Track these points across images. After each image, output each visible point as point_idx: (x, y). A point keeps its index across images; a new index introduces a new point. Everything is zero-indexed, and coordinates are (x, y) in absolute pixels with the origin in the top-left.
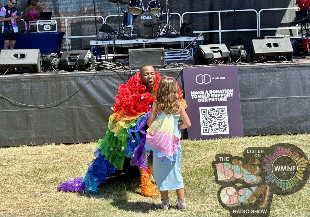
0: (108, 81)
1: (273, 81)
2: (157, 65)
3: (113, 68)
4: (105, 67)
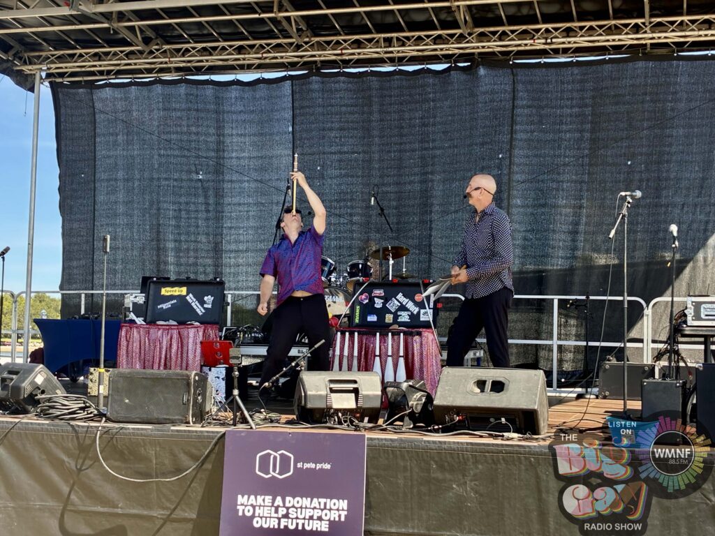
0: (50, 446)
1: (458, 488)
2: (174, 416)
3: (70, 413)
4: (51, 411)
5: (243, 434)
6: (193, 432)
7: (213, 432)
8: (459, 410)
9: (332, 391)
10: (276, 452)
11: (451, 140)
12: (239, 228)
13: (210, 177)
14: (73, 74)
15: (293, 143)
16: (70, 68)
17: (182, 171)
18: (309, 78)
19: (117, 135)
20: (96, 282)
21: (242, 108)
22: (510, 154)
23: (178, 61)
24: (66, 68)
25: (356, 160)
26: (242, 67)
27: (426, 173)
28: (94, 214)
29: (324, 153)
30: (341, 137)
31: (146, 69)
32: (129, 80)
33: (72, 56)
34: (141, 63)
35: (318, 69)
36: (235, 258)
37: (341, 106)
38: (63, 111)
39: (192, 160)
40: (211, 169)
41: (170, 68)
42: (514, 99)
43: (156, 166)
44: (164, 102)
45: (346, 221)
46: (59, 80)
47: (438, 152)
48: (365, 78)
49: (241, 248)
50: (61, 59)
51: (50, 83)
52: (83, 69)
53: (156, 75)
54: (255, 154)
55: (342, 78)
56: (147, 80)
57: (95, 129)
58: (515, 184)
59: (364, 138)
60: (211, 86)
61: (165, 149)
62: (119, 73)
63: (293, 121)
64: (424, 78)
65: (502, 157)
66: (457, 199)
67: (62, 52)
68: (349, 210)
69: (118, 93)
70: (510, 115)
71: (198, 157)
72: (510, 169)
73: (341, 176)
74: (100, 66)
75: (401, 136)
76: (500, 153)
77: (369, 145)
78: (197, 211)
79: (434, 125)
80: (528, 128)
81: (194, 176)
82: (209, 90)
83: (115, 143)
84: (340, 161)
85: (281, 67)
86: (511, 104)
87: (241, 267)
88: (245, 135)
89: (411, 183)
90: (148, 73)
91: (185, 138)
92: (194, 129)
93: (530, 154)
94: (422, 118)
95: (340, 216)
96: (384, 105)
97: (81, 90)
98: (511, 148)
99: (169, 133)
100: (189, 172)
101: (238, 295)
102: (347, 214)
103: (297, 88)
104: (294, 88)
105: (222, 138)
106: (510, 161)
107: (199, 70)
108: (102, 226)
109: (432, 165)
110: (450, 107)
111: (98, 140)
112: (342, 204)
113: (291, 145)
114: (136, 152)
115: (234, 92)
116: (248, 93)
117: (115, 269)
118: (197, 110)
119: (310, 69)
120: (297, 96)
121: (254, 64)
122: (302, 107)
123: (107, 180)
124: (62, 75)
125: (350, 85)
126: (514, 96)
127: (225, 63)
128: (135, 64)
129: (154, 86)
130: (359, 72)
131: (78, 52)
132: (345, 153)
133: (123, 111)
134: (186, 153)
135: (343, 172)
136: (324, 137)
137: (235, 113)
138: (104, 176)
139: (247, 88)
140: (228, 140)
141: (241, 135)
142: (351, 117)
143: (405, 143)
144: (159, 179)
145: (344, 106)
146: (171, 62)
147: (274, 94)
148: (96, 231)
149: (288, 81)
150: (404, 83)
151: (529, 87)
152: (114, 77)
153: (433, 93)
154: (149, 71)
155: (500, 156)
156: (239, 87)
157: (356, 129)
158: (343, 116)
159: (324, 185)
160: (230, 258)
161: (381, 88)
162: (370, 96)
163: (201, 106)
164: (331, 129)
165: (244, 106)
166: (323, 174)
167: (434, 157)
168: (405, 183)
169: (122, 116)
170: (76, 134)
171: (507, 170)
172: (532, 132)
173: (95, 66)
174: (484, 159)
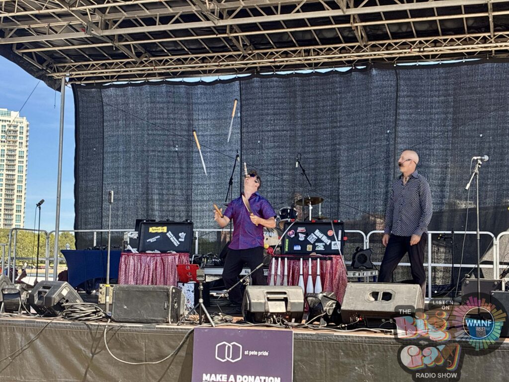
0: (72, 339)
1: (359, 369)
2: (157, 317)
3: (86, 316)
4: (73, 314)
5: (206, 331)
6: (171, 329)
7: (185, 329)
8: (359, 313)
9: (269, 300)
10: (230, 343)
11: (353, 120)
12: (204, 185)
13: (183, 149)
14: (88, 79)
15: (241, 125)
16: (86, 74)
17: (164, 145)
18: (252, 79)
19: (119, 121)
20: (104, 223)
21: (205, 101)
22: (395, 130)
23: (160, 68)
24: (83, 74)
25: (285, 136)
26: (205, 72)
27: (335, 144)
28: (103, 176)
29: (263, 131)
30: (274, 120)
31: (138, 74)
32: (126, 82)
33: (87, 66)
34: (134, 70)
35: (258, 72)
36: (201, 206)
37: (274, 98)
38: (81, 104)
39: (171, 138)
40: (184, 144)
41: (155, 73)
42: (397, 91)
43: (146, 142)
44: (150, 97)
45: (278, 179)
46: (78, 83)
47: (344, 129)
48: (291, 78)
49: (205, 199)
50: (79, 68)
51: (72, 85)
52: (95, 75)
53: (145, 79)
54: (214, 133)
55: (275, 79)
56: (139, 82)
57: (103, 117)
58: (399, 151)
59: (291, 120)
60: (183, 86)
61: (152, 130)
62: (120, 77)
63: (241, 108)
64: (333, 77)
65: (390, 132)
66: (357, 162)
67: (80, 63)
68: (280, 171)
69: (119, 92)
70: (395, 102)
71: (175, 135)
72: (395, 141)
73: (274, 147)
74: (107, 73)
75: (317, 118)
76: (388, 130)
77: (294, 125)
78: (174, 173)
79: (340, 110)
80: (408, 111)
81: (172, 149)
82: (182, 89)
83: (118, 126)
84: (274, 136)
85: (233, 72)
86: (396, 95)
87: (205, 212)
88: (207, 120)
89: (324, 151)
90: (140, 77)
91: (166, 122)
92: (172, 116)
93: (409, 129)
94: (332, 106)
95: (274, 175)
96: (304, 97)
97: (93, 90)
98: (396, 125)
99: (155, 119)
100: (169, 146)
101: (203, 232)
102: (279, 174)
103: (243, 86)
104: (241, 86)
105: (191, 122)
106: (395, 136)
107: (175, 75)
108: (108, 184)
109: (339, 139)
110: (352, 98)
111: (105, 124)
112: (276, 167)
113: (239, 126)
114: (132, 133)
115: (199, 90)
116: (209, 90)
117: (117, 215)
118: (174, 103)
119: (253, 73)
120: (243, 92)
121: (213, 70)
122: (247, 99)
123: (112, 152)
124: (80, 79)
125: (280, 83)
126: (397, 89)
127: (193, 69)
128: (131, 71)
129: (144, 86)
130: (287, 74)
131: (91, 63)
132: (277, 131)
133: (122, 104)
134: (166, 132)
135: (276, 144)
136: (262, 120)
137: (200, 104)
138: (110, 150)
139: (208, 86)
140: (196, 123)
141: (205, 119)
142: (281, 106)
143: (320, 123)
144: (148, 151)
145: (276, 98)
146: (156, 70)
147: (228, 90)
148: (104, 188)
149: (237, 82)
150: (319, 81)
151: (408, 82)
152: (116, 80)
153: (340, 88)
154: (141, 76)
155: (388, 131)
156: (203, 86)
157: (285, 114)
158: (276, 105)
159: (262, 153)
160: (197, 206)
161: (303, 85)
162: (295, 91)
163: (177, 100)
164: (267, 114)
165: (207, 99)
166: (262, 146)
167: (340, 133)
168: (320, 151)
169: (121, 107)
170: (90, 120)
171: (393, 141)
172: (411, 114)
173: (103, 73)
174: (376, 134)
